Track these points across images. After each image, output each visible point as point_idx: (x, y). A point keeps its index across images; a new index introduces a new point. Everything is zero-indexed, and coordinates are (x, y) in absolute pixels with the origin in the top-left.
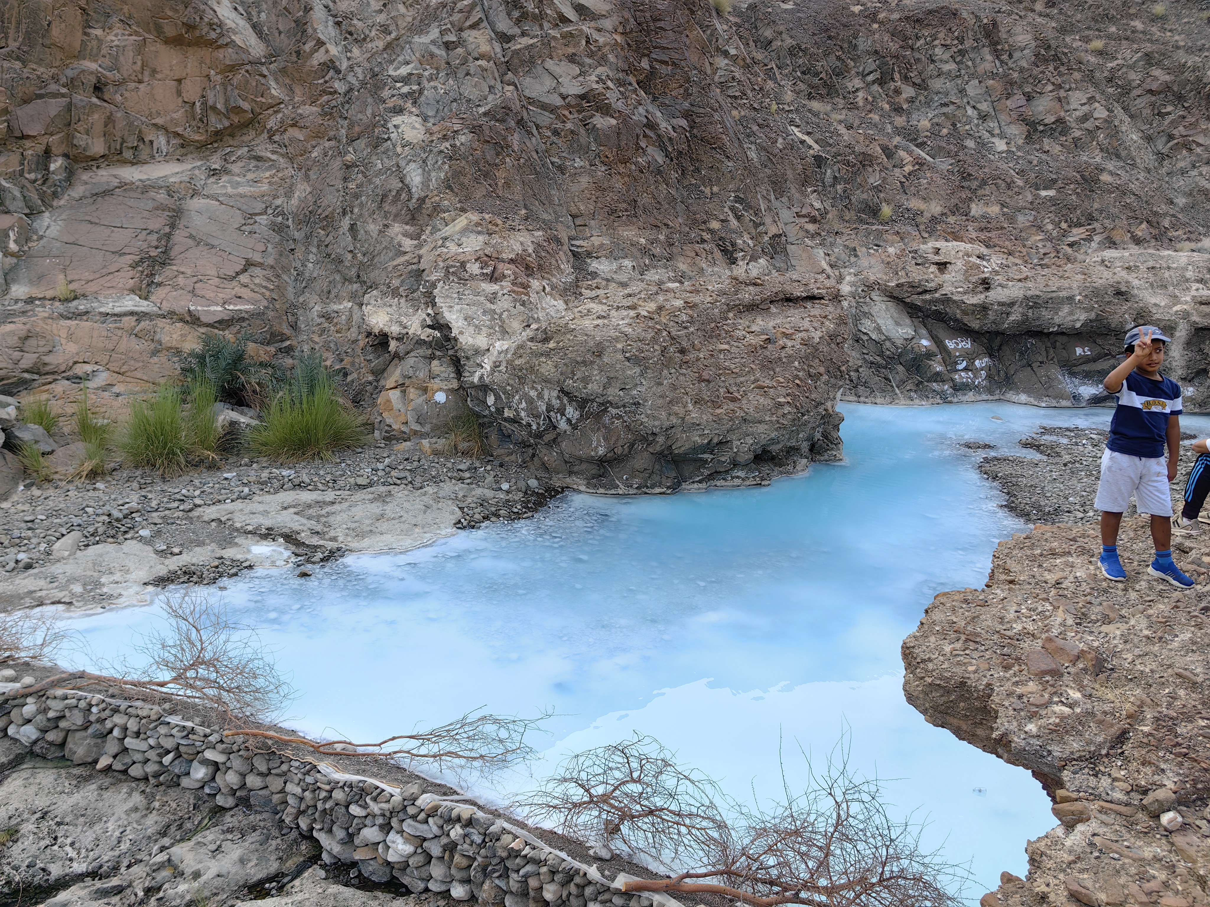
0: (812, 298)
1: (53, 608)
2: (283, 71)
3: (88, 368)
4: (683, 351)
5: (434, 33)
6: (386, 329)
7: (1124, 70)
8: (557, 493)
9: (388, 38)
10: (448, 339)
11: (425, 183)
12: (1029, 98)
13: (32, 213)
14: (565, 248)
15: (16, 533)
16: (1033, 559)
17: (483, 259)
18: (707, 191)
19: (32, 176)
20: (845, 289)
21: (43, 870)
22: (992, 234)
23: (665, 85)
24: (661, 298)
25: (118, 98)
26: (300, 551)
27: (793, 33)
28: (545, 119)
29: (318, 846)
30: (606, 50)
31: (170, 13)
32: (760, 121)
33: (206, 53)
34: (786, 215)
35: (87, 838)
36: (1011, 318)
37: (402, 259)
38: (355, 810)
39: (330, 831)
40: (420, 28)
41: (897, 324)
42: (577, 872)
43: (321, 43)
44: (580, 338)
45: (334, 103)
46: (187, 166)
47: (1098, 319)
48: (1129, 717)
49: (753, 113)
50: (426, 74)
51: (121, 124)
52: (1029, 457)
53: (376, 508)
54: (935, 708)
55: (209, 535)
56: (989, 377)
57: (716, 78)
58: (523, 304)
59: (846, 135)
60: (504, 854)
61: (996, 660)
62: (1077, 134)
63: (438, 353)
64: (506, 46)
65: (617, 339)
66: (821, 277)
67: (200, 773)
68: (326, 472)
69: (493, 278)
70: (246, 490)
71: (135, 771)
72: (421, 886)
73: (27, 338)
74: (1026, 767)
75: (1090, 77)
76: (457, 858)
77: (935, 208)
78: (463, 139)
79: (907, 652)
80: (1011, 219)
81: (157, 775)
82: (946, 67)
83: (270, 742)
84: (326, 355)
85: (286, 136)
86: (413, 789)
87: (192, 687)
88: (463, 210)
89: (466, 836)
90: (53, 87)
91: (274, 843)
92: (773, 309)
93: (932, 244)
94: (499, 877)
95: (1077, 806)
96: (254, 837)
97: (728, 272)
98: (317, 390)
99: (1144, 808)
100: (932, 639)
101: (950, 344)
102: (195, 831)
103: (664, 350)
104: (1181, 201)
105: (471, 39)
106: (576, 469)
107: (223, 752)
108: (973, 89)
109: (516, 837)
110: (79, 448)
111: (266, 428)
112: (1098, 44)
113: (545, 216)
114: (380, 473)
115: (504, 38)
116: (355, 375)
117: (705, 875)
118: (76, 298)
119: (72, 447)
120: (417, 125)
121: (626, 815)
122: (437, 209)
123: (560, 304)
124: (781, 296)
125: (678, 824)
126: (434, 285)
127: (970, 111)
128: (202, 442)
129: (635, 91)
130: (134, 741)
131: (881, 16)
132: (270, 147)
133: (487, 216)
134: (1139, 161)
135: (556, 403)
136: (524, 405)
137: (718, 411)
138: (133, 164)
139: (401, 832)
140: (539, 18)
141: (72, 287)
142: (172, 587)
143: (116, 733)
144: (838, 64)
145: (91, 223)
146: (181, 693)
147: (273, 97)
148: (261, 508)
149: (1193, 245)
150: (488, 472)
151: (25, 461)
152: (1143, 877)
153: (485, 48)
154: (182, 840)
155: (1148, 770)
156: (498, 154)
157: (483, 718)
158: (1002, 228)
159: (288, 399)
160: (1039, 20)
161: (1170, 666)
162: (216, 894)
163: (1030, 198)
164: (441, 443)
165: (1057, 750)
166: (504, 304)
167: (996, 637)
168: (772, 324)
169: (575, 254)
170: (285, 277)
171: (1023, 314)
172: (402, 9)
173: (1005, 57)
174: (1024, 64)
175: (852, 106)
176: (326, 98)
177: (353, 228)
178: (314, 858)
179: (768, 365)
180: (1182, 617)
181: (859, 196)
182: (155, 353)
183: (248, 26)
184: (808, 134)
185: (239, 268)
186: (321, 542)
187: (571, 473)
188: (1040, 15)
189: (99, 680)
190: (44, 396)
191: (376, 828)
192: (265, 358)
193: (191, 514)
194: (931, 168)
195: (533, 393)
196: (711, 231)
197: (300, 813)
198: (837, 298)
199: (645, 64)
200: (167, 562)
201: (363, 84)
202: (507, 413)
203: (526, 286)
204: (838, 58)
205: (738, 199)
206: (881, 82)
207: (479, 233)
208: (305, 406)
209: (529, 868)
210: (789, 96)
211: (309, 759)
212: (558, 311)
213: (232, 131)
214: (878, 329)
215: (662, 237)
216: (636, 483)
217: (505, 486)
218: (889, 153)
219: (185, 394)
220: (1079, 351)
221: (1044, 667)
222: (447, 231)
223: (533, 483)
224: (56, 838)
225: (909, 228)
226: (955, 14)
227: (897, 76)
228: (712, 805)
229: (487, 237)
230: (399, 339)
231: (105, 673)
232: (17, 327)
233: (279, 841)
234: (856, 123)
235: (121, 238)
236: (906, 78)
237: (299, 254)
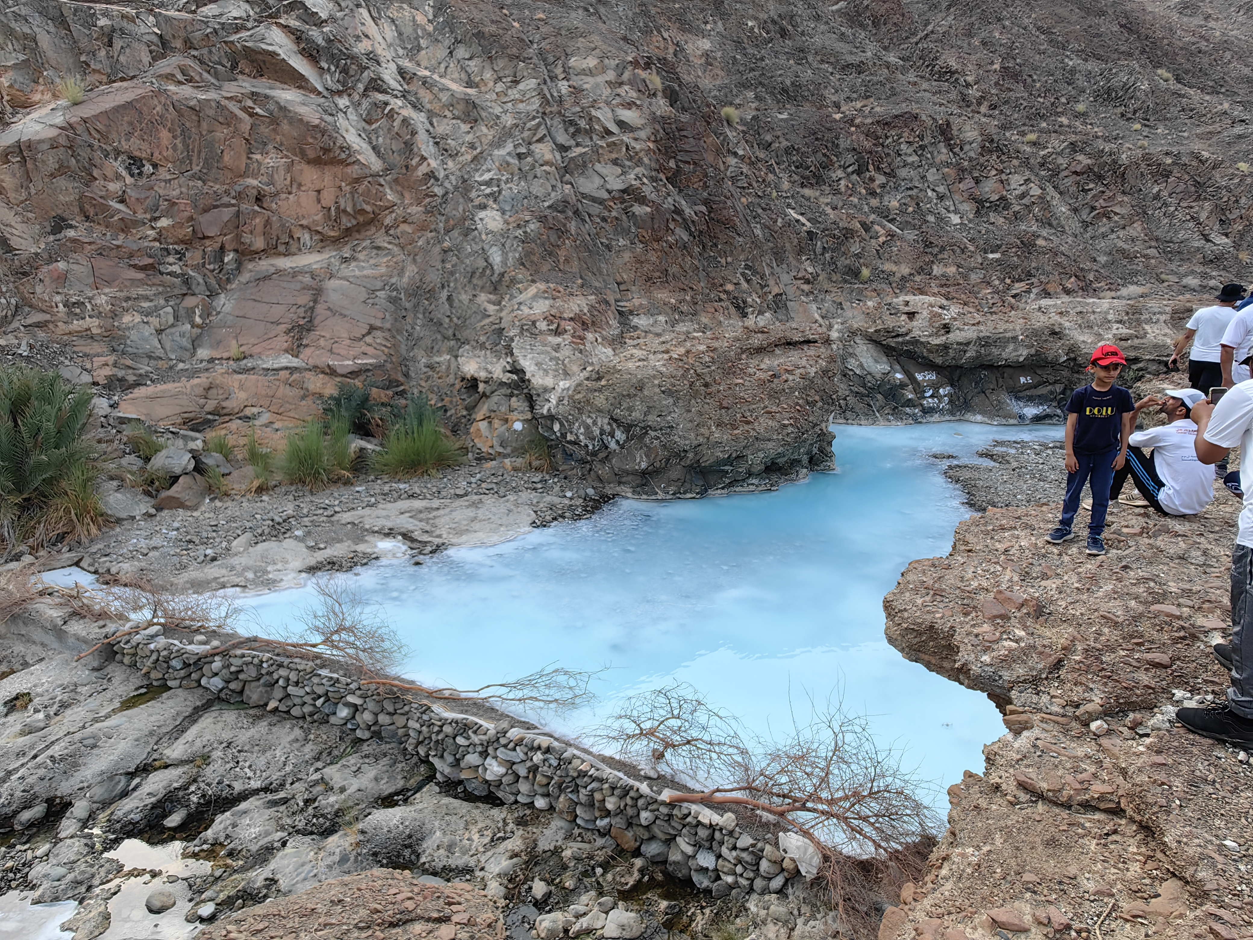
0: (808, 342)
1: (233, 589)
2: (396, 181)
3: (255, 410)
4: (706, 385)
5: (509, 147)
6: (476, 375)
7: (1054, 156)
8: (610, 499)
9: (475, 153)
10: (523, 381)
11: (504, 262)
12: (977, 181)
13: (212, 294)
14: (613, 308)
15: (204, 534)
16: (987, 533)
17: (550, 318)
18: (723, 261)
19: (211, 267)
20: (834, 335)
21: (229, 786)
22: (951, 289)
23: (688, 180)
24: (688, 344)
25: (274, 206)
26: (414, 545)
27: (788, 136)
28: (596, 209)
29: (432, 768)
30: (642, 154)
31: (311, 140)
32: (763, 205)
33: (338, 170)
34: (785, 278)
35: (261, 762)
36: (968, 355)
37: (487, 321)
38: (460, 740)
39: (442, 757)
40: (498, 143)
41: (876, 361)
42: (632, 788)
43: (423, 159)
44: (625, 376)
45: (434, 204)
46: (325, 255)
47: (1037, 352)
48: (1063, 649)
49: (758, 200)
50: (504, 178)
51: (276, 226)
52: (985, 464)
53: (471, 513)
54: (910, 647)
55: (346, 534)
56: (951, 402)
57: (728, 174)
58: (581, 352)
59: (832, 214)
60: (575, 774)
61: (958, 609)
62: (1017, 208)
63: (516, 392)
64: (564, 154)
65: (654, 377)
66: (815, 326)
67: (344, 712)
68: (432, 485)
69: (557, 332)
70: (373, 500)
71: (295, 712)
72: (512, 799)
73: (210, 388)
74: (983, 690)
75: (1026, 163)
76: (539, 778)
77: (905, 270)
78: (532, 226)
79: (888, 606)
80: (966, 277)
81: (311, 715)
82: (910, 160)
83: (395, 689)
84: (431, 396)
85: (399, 230)
86: (504, 725)
87: (337, 648)
88: (533, 281)
89: (545, 760)
90: (226, 199)
91: (400, 766)
92: (777, 352)
93: (902, 298)
94: (571, 792)
95: (1023, 717)
96: (385, 761)
97: (740, 324)
98: (425, 423)
99: (1077, 718)
100: (907, 594)
101: (919, 377)
102: (341, 757)
103: (692, 384)
104: (1103, 259)
105: (537, 151)
106: (624, 480)
107: (360, 697)
108: (932, 175)
109: (583, 761)
110: (249, 470)
111: (387, 453)
112: (1032, 137)
113: (597, 284)
114: (473, 486)
115: (563, 149)
116: (453, 411)
117: (732, 790)
118: (245, 358)
119: (244, 469)
120: (498, 218)
121: (669, 745)
122: (513, 281)
123: (609, 351)
124: (783, 341)
125: (710, 751)
126: (512, 340)
127: (930, 193)
128: (339, 464)
129: (665, 185)
130: (296, 689)
131: (858, 121)
132: (387, 239)
133: (552, 285)
134: (1067, 228)
135: (607, 428)
136: (582, 430)
137: (736, 432)
138: (285, 255)
139: (495, 757)
140: (589, 132)
141: (242, 349)
142: (320, 573)
143: (281, 682)
144: (825, 159)
145: (255, 300)
146: (328, 652)
147: (389, 200)
148: (384, 513)
149: (1113, 294)
150: (555, 483)
151: (210, 481)
152: (1076, 770)
153: (548, 156)
154: (331, 763)
155: (1080, 689)
156: (559, 238)
157: (556, 671)
158: (959, 284)
159: (403, 430)
160: (984, 120)
161: (1096, 610)
162: (358, 804)
163: (980, 260)
164: (519, 462)
165: (1006, 675)
166: (566, 352)
167: (957, 592)
168: (776, 363)
169: (620, 313)
170: (399, 337)
171: (977, 352)
172: (484, 129)
173: (957, 150)
174: (972, 154)
175: (837, 192)
176: (428, 200)
177: (449, 298)
178: (431, 778)
179: (774, 395)
180: (1106, 573)
181: (843, 262)
182: (303, 397)
183: (369, 148)
184: (802, 214)
185: (364, 331)
186: (430, 539)
187: (620, 483)
188: (985, 116)
189: (268, 643)
190: (223, 432)
191: (476, 754)
192: (385, 400)
193: (332, 519)
194: (901, 238)
195: (589, 421)
196: (726, 292)
197: (419, 743)
198: (827, 341)
199: (672, 164)
200: (315, 555)
201: (456, 188)
202: (569, 437)
203: (582, 338)
204: (824, 155)
205: (747, 267)
206: (859, 172)
207: (546, 298)
208: (416, 435)
209: (594, 785)
210: (786, 185)
211: (425, 702)
212: (607, 357)
213: (359, 228)
214: (861, 366)
215: (688, 298)
216: (672, 489)
217: (569, 494)
218: (866, 227)
219: (326, 429)
220: (1023, 380)
221: (995, 613)
222: (521, 298)
223: (590, 491)
224: (238, 762)
225: (884, 286)
226: (916, 117)
227: (871, 167)
228: (736, 736)
229: (552, 301)
230: (486, 382)
231: (272, 638)
232: (202, 380)
233: (404, 764)
234: (840, 204)
235: (277, 312)
236: (878, 169)
237: (409, 319)
